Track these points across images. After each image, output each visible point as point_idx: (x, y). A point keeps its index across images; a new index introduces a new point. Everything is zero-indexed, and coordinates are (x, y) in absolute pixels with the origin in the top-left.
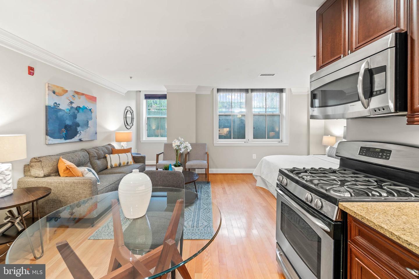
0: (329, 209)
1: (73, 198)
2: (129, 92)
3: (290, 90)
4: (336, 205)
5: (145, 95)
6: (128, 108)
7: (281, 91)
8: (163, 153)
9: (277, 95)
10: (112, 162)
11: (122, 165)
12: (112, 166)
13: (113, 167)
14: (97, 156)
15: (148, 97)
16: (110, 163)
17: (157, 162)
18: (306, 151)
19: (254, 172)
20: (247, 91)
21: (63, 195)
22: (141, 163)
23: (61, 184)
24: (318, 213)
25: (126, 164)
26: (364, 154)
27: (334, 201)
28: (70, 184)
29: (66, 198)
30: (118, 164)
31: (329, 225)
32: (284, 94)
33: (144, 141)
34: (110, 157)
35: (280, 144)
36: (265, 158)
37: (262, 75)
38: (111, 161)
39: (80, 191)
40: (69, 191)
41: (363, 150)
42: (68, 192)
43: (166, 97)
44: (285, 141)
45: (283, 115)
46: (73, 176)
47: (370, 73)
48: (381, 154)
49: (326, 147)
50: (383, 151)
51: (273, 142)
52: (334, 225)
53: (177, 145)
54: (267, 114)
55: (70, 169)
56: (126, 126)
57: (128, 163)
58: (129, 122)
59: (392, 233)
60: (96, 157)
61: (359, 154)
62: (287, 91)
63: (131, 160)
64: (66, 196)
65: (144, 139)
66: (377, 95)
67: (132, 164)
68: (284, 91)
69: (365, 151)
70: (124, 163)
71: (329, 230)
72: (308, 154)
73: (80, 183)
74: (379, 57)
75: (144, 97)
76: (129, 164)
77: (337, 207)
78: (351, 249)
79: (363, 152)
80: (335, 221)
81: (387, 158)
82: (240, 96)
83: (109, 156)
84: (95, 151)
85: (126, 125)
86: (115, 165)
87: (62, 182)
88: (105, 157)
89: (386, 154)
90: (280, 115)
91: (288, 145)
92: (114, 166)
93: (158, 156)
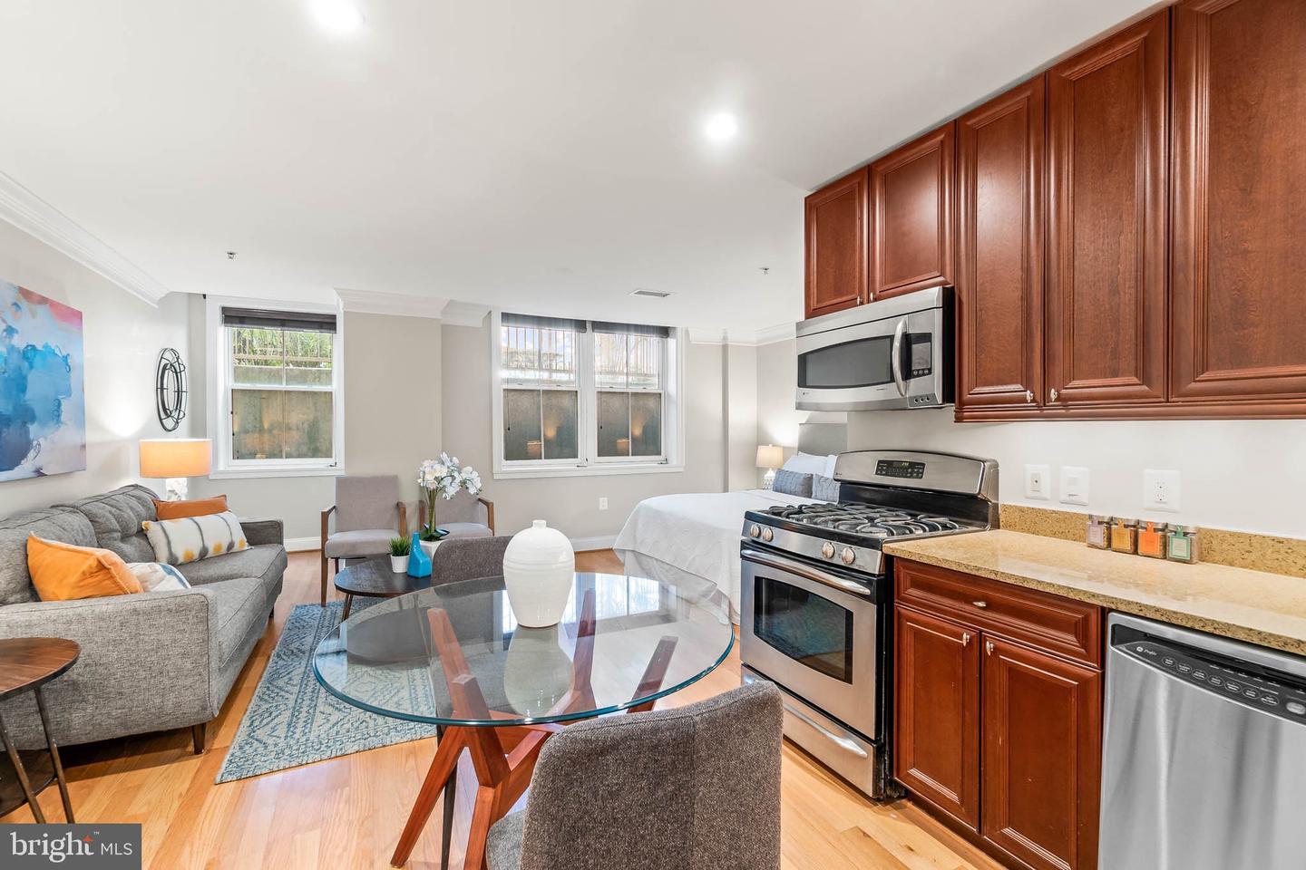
0: (868, 558)
1: (131, 664)
2: (171, 296)
3: (687, 332)
4: (877, 549)
5: (224, 310)
6: (168, 355)
7: (664, 332)
8: (334, 507)
9: (654, 340)
10: (172, 545)
11: (211, 553)
12: (177, 559)
13: (179, 562)
14: (118, 527)
15: (233, 316)
16: (166, 549)
17: (324, 539)
18: (719, 483)
19: (617, 544)
20: (580, 325)
21: (89, 661)
22: (271, 543)
23: (80, 623)
24: (847, 571)
25: (224, 550)
26: (884, 472)
27: (873, 544)
28: (119, 618)
29: (101, 670)
30: (196, 553)
31: (868, 584)
32: (671, 342)
33: (222, 473)
34: (162, 527)
35: (664, 469)
36: (642, 502)
37: (640, 293)
38: (169, 543)
39: (162, 637)
40: (116, 643)
41: (881, 466)
42: (111, 648)
43: (335, 324)
44: (674, 461)
45: (669, 395)
46: (121, 591)
47: (908, 340)
48: (910, 470)
49: (764, 470)
50: (912, 465)
51: (645, 463)
52: (878, 581)
53: (436, 478)
54: (630, 391)
55: (108, 569)
56: (161, 420)
57: (231, 546)
58: (171, 405)
59: (959, 564)
60: (116, 531)
61: (877, 474)
62: (679, 333)
63: (239, 537)
64: (104, 660)
65: (222, 467)
66: (918, 376)
67: (246, 548)
68: (671, 333)
69: (886, 467)
70: (218, 548)
71: (867, 591)
72: (726, 490)
73: (160, 612)
74: (921, 318)
75: (218, 316)
76: (236, 548)
77: (880, 553)
78: (899, 612)
79: (881, 470)
80: (879, 575)
81: (920, 475)
82: (550, 335)
83: (159, 528)
84: (110, 512)
85: (163, 416)
86: (187, 555)
87: (79, 615)
88: (142, 533)
89: (915, 469)
90: (663, 396)
91: (682, 470)
92: (181, 560)
93: (325, 516)
